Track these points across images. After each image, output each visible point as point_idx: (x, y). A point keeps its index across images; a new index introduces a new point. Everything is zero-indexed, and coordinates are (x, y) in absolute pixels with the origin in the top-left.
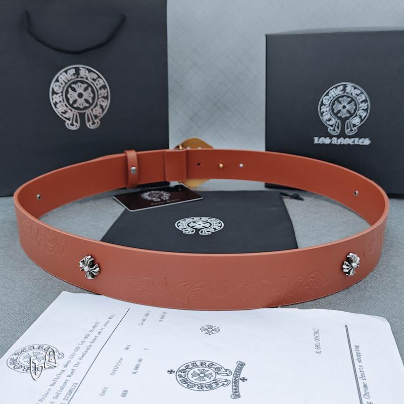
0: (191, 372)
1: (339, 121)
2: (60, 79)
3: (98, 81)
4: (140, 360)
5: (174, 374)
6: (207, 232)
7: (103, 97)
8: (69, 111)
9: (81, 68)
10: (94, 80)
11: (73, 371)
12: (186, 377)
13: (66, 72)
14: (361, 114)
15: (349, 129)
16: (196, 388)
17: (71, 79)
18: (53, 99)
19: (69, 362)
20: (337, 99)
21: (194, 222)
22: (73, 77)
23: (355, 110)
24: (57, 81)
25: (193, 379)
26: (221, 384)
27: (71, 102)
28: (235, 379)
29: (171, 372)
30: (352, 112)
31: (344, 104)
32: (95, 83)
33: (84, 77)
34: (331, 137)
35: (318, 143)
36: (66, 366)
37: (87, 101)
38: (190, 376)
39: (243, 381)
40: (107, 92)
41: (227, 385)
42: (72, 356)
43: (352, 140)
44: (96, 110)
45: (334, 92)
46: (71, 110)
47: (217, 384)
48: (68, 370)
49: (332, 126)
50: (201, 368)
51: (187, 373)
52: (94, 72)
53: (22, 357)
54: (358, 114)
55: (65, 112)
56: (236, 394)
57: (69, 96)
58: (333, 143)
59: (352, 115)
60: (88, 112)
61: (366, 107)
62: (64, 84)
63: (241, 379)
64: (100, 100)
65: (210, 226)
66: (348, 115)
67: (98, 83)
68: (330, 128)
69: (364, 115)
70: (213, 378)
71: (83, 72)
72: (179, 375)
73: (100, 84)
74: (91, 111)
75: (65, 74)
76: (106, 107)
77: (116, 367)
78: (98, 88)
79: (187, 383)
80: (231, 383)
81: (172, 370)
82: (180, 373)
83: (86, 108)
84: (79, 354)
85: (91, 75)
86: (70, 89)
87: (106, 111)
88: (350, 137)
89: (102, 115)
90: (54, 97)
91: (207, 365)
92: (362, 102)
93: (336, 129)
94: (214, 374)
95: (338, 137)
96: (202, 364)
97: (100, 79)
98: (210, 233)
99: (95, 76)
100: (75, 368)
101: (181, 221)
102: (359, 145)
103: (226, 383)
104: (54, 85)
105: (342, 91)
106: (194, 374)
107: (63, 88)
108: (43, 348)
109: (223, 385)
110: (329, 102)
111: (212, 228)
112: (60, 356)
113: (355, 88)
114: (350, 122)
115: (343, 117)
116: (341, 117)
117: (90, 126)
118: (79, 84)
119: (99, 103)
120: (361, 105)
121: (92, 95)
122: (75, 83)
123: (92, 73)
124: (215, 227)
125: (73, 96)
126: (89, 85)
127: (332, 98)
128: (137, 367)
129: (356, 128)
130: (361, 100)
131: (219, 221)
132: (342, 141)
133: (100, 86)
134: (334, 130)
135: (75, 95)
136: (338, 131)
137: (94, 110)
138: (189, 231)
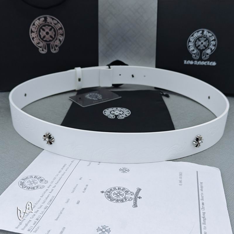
0: (113, 192)
1: (198, 51)
2: (35, 24)
3: (58, 25)
4: (87, 186)
5: (104, 194)
6: (122, 117)
7: (61, 34)
8: (41, 42)
9: (48, 17)
10: (55, 24)
11: (52, 190)
12: (110, 195)
13: (39, 19)
14: (212, 48)
15: (204, 56)
16: (115, 201)
17: (42, 24)
18: (31, 35)
19: (50, 185)
20: (198, 39)
21: (113, 111)
22: (43, 23)
23: (208, 45)
24: (34, 24)
25: (113, 196)
26: (128, 200)
27: (42, 37)
28: (135, 197)
29: (102, 192)
30: (207, 46)
31: (202, 41)
32: (56, 26)
33: (50, 22)
34: (194, 60)
35: (186, 64)
36: (48, 187)
37: (51, 37)
38: (112, 195)
39: (140, 198)
40: (63, 32)
41: (131, 200)
42: (52, 182)
43: (206, 62)
44: (57, 42)
45: (197, 34)
46: (42, 42)
47: (126, 200)
48: (50, 190)
49: (195, 54)
50: (118, 191)
51: (111, 193)
52: (55, 20)
53: (26, 182)
54: (210, 47)
55: (39, 43)
56: (135, 205)
57: (41, 34)
58: (195, 64)
59: (206, 48)
60: (52, 43)
61: (214, 44)
62: (38, 26)
63: (138, 197)
64: (59, 36)
65: (123, 113)
66: (204, 48)
67: (58, 26)
68: (193, 55)
69: (213, 48)
70: (124, 196)
71: (49, 20)
72: (106, 194)
73: (59, 27)
74: (53, 43)
75: (38, 20)
76: (62, 40)
77: (74, 189)
78: (57, 29)
79: (110, 198)
80: (133, 199)
81: (103, 191)
82: (107, 193)
83: (50, 41)
84: (55, 181)
85: (54, 21)
86: (41, 30)
87: (62, 43)
88: (205, 61)
89: (60, 45)
90: (32, 34)
91: (121, 189)
92: (212, 41)
93: (197, 56)
94: (124, 194)
95: (198, 60)
96: (119, 189)
97: (59, 24)
98: (124, 118)
99: (56, 22)
100: (53, 189)
101: (106, 110)
102: (210, 65)
103: (130, 199)
104: (32, 28)
105: (201, 34)
106: (114, 194)
107: (38, 29)
108: (37, 178)
109: (129, 200)
110: (193, 40)
111: (125, 114)
112: (46, 182)
113: (209, 32)
114: (205, 52)
115: (201, 49)
116: (200, 49)
117: (53, 51)
118: (47, 27)
119: (58, 38)
120: (212, 42)
121: (54, 33)
122: (44, 26)
123: (54, 20)
124: (126, 114)
125: (43, 33)
126: (52, 27)
127: (195, 38)
128: (85, 189)
129: (208, 56)
130: (212, 40)
131: (127, 110)
132: (200, 63)
133: (59, 28)
134: (196, 56)
135: (45, 33)
136: (198, 57)
137: (55, 42)
138: (112, 117)
